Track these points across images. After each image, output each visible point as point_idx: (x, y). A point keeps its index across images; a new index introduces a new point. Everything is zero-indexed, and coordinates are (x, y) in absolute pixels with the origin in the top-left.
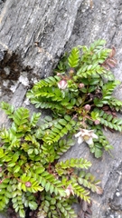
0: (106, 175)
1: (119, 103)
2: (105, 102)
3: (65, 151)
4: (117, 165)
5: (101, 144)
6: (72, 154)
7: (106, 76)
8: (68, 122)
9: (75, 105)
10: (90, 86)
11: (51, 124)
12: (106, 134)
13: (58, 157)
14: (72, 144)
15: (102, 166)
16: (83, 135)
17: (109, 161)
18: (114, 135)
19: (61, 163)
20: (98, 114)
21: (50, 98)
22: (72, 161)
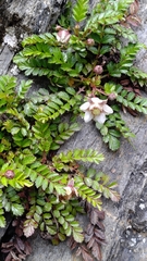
0: (125, 177)
1: (144, 76)
2: (124, 71)
3: (67, 138)
4: (141, 162)
5: (118, 131)
6: (77, 144)
7: (125, 36)
8: (71, 96)
9: (81, 73)
10: (103, 45)
11: (46, 98)
12: (126, 119)
13: (57, 147)
14: (77, 129)
15: (119, 164)
16: (91, 107)
17: (129, 157)
18: (137, 120)
19: (61, 156)
20: (113, 88)
21: (46, 59)
22: (77, 153)
